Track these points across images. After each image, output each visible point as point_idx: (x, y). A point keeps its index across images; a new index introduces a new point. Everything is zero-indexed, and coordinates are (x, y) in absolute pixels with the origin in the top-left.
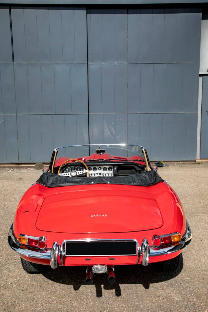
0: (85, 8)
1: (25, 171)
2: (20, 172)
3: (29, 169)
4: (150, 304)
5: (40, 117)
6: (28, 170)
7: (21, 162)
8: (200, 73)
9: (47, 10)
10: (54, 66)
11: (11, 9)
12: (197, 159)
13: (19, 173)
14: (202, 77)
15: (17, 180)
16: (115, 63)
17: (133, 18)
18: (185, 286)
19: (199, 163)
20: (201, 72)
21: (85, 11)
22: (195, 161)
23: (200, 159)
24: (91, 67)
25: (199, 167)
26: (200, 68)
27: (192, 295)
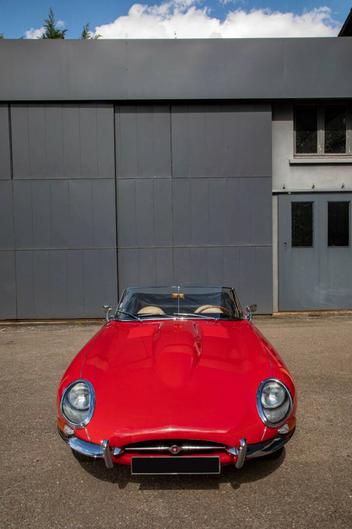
0: (112, 105)
1: (23, 330)
2: (15, 332)
3: (29, 327)
4: (120, 523)
5: (48, 253)
6: (27, 329)
7: (20, 318)
8: (274, 191)
9: (60, 108)
10: (69, 182)
11: (11, 108)
12: (274, 311)
13: (13, 333)
14: (277, 196)
15: (5, 344)
16: (155, 177)
17: (179, 118)
18: (180, 496)
19: (276, 318)
20: (275, 189)
21: (112, 110)
22: (272, 315)
23: (279, 311)
24: (119, 183)
25: (274, 323)
26: (274, 184)
27: (186, 508)
